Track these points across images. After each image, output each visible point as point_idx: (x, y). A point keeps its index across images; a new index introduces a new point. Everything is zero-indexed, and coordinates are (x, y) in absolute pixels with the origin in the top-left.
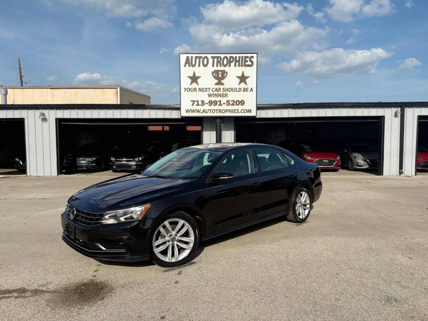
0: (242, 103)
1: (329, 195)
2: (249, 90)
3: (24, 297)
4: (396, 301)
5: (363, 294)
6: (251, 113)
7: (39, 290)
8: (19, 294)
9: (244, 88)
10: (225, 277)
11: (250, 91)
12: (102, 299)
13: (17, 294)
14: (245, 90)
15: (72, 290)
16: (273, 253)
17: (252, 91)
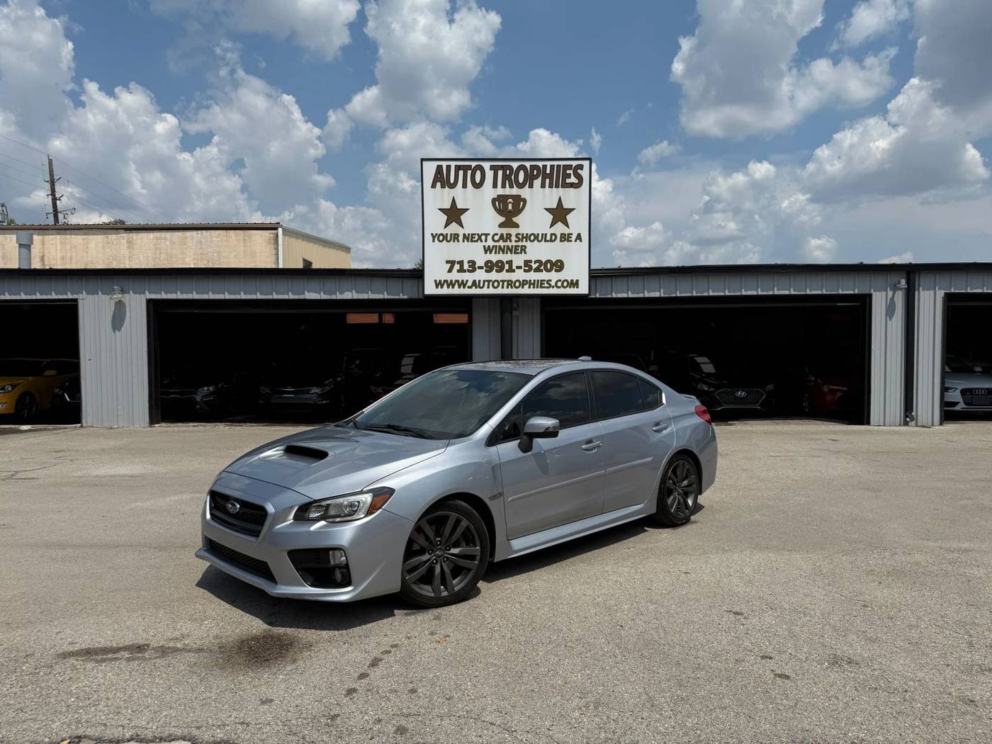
0: (558, 266)
1: (745, 467)
2: (574, 237)
3: (144, 659)
4: (850, 662)
5: (790, 651)
6: (577, 287)
7: (169, 648)
8: (132, 654)
9: (562, 234)
10: (527, 623)
11: (576, 241)
12: (294, 661)
13: (128, 654)
14: (565, 238)
15: (233, 647)
16: (622, 580)
17: (581, 241)
